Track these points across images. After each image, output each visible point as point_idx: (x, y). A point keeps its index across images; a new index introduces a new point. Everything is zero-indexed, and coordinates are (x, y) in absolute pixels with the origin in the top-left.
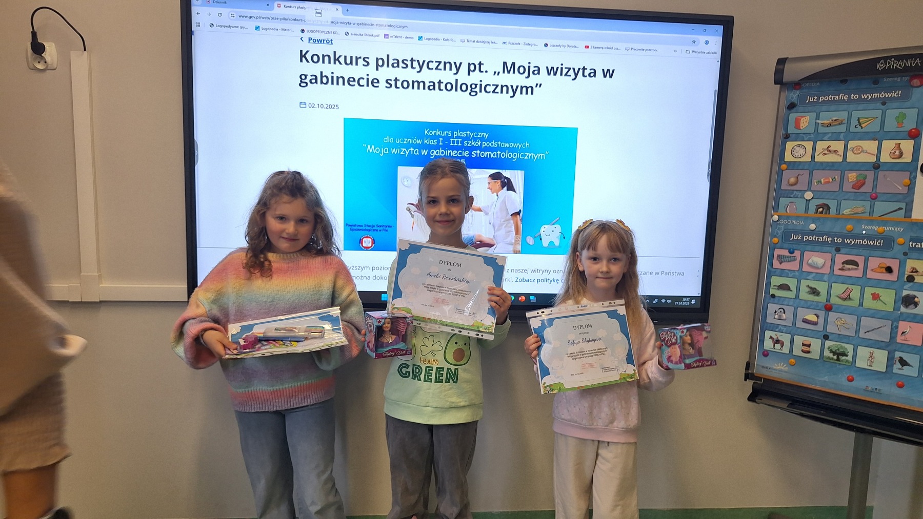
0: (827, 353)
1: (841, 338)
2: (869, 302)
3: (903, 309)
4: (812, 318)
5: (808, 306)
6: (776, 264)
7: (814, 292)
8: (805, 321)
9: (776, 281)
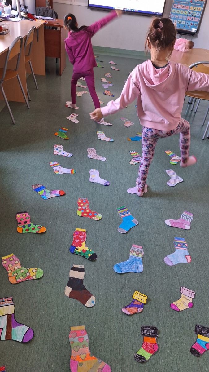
0: (178, 22)
1: (180, 20)
2: (185, 14)
3: (189, 14)
4: (177, 16)
5: (177, 14)
6: (174, 7)
7: (178, 12)
8: (176, 17)
9: (173, 10)
